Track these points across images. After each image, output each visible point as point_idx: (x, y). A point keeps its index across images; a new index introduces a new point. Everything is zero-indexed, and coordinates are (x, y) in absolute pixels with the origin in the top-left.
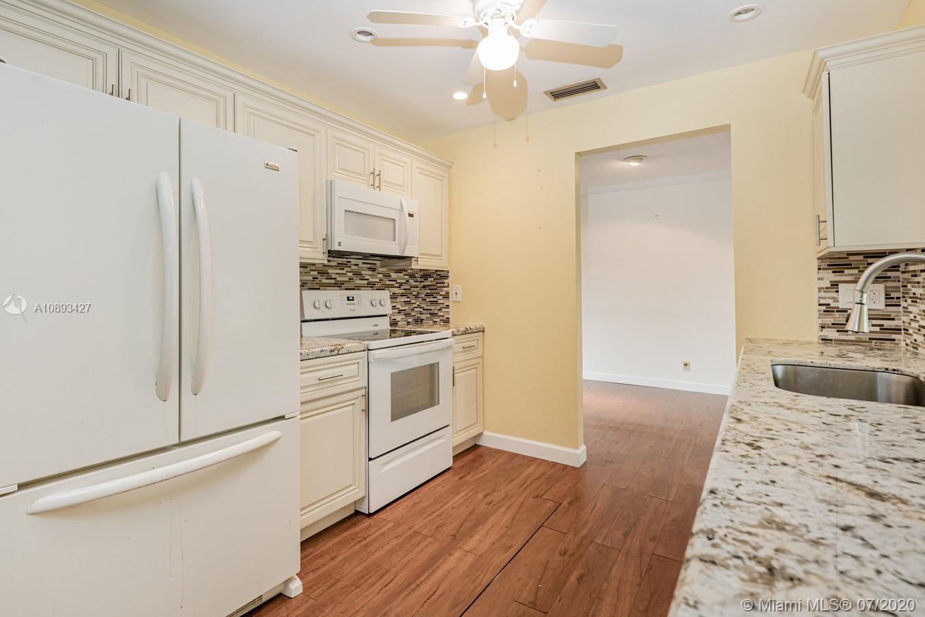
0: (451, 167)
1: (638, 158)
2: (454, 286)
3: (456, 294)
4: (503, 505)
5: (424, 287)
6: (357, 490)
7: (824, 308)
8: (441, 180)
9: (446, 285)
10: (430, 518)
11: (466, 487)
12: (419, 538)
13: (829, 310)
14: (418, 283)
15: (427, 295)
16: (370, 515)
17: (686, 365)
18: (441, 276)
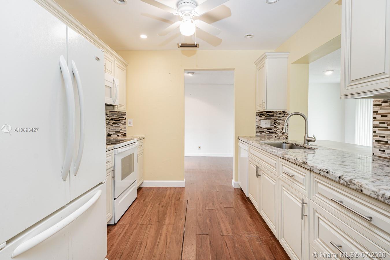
0: (127, 65)
1: (192, 73)
2: (128, 119)
3: (130, 123)
4: (168, 206)
5: (112, 119)
6: (110, 214)
7: (257, 127)
8: (124, 71)
9: (124, 118)
10: (143, 218)
11: (148, 203)
12: (144, 227)
13: (258, 127)
14: (108, 118)
15: (113, 123)
16: (115, 225)
17: (199, 147)
18: (122, 115)
